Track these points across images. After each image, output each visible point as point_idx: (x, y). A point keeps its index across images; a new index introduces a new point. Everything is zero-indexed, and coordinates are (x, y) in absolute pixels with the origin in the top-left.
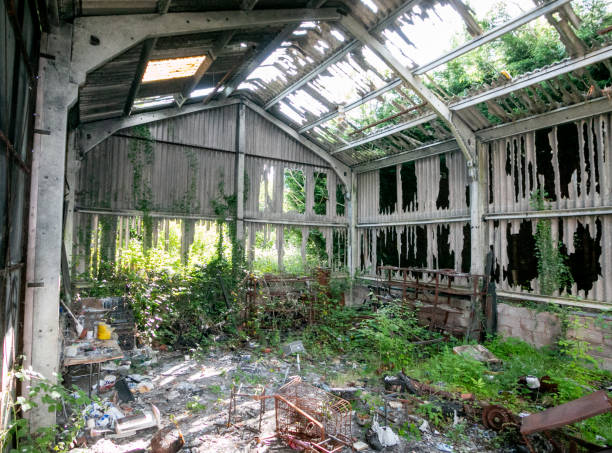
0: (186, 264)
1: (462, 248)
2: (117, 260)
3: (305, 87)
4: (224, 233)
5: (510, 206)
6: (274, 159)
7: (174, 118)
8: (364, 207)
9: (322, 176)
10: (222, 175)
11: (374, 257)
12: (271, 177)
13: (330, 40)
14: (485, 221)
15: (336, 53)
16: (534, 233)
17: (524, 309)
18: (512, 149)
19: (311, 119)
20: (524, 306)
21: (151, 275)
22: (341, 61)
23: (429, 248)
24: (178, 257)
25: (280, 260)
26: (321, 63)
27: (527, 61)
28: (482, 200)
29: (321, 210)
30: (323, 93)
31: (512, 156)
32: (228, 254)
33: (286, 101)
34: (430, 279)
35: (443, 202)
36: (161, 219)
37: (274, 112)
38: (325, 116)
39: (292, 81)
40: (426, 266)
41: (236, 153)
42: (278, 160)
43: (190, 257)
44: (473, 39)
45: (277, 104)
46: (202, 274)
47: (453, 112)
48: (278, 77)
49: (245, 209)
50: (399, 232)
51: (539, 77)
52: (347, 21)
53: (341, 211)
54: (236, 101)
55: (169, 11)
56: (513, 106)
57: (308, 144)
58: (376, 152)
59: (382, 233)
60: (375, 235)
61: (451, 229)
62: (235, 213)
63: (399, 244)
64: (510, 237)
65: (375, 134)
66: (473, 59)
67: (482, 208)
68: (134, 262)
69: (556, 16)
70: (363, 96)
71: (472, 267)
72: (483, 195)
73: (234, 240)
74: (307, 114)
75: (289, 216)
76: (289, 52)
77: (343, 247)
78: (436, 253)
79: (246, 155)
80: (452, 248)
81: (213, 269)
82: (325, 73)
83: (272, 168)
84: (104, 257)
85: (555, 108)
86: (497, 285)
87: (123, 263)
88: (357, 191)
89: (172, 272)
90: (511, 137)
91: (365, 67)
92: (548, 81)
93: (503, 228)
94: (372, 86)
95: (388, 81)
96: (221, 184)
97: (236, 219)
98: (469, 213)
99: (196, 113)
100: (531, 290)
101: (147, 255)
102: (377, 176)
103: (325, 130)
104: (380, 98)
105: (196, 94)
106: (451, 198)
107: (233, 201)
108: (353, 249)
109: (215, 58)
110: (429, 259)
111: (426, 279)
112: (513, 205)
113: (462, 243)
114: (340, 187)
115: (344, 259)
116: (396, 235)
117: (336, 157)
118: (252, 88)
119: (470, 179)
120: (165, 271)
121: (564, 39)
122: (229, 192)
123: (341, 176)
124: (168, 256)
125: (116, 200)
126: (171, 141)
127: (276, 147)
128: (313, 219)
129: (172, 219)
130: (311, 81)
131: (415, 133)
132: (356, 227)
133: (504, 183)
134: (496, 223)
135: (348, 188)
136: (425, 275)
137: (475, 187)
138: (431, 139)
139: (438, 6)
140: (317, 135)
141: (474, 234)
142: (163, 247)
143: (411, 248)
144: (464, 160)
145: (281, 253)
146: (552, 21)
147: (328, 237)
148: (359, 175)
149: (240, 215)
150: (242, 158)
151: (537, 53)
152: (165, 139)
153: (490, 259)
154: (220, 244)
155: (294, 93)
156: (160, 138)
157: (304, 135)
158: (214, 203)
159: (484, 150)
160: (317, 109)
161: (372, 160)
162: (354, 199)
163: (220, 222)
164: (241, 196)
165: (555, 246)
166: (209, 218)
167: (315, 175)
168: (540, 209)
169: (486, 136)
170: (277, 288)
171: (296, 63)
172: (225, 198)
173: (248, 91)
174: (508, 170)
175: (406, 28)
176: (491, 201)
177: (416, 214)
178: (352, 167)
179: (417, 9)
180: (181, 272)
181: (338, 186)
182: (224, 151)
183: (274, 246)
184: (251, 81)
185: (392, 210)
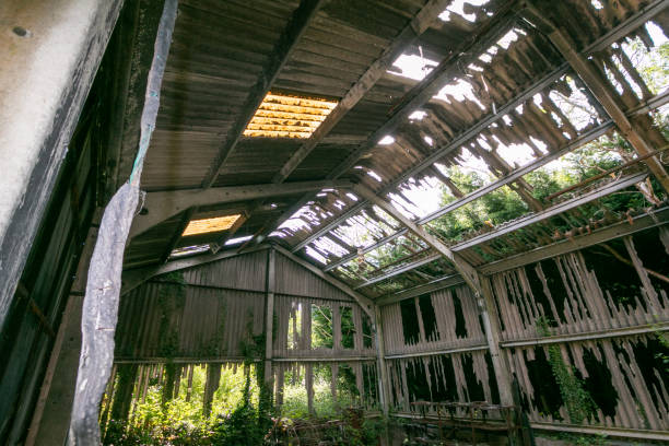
0: (208, 416)
1: (487, 378)
2: (130, 416)
3: (328, 235)
4: (251, 376)
5: (520, 333)
6: (302, 297)
7: (208, 264)
8: (389, 338)
9: (347, 309)
10: (252, 315)
11: (406, 390)
12: (299, 314)
13: (346, 200)
14: (502, 348)
15: (352, 210)
16: (548, 359)
17: (562, 442)
18: (509, 281)
19: (333, 259)
20: (560, 438)
21: (166, 433)
22: (356, 215)
23: (457, 379)
24: (200, 406)
25: (310, 402)
26: (341, 217)
27: (503, 212)
28: (495, 329)
29: (349, 344)
30: (344, 239)
31: (511, 287)
32: (255, 399)
33: (312, 245)
34: (464, 413)
35: (461, 331)
36: (185, 365)
37: (302, 255)
38: (346, 257)
39: (315, 230)
40: (457, 399)
41: (266, 293)
42: (305, 297)
43: (213, 407)
44: (457, 200)
45: (305, 248)
46: (225, 427)
47: (453, 252)
48: (304, 227)
49: (273, 349)
50: (426, 363)
51: (515, 225)
52: (358, 187)
53: (368, 343)
54: (266, 246)
55: (213, 187)
56: (501, 247)
57: (333, 281)
58: (394, 286)
59: (410, 364)
60: (404, 366)
61: (474, 358)
62: (264, 352)
63: (428, 375)
64: (528, 363)
65: (392, 272)
66: (462, 209)
67: (497, 336)
68: (149, 417)
69: (514, 184)
70: (378, 241)
71: (501, 398)
72: (494, 323)
73: (261, 383)
74: (331, 256)
75: (318, 352)
76: (312, 208)
77: (373, 380)
78: (465, 384)
79: (275, 295)
80: (478, 378)
81: (239, 419)
82: (344, 224)
83: (300, 306)
84: (116, 415)
85: (534, 248)
86: (530, 417)
87: (136, 420)
88: (381, 322)
89: (192, 426)
90: (506, 271)
91: (377, 219)
92: (522, 228)
93: (520, 354)
94: (384, 233)
95: (397, 229)
96: (250, 325)
97: (265, 359)
98: (486, 341)
99: (229, 258)
100: (561, 419)
101: (165, 408)
102: (398, 308)
103: (348, 268)
104: (392, 242)
105: (230, 242)
106: (467, 327)
107: (261, 341)
108: (383, 383)
109: (249, 216)
110: (459, 390)
111: (460, 414)
112: (523, 333)
113: (486, 371)
114: (365, 319)
115: (376, 396)
116: (423, 365)
117: (359, 291)
118: (281, 235)
119: (480, 309)
120: (183, 427)
121: (525, 199)
122: (257, 332)
123: (366, 309)
124: (189, 407)
125: (139, 347)
126: (203, 284)
127: (303, 285)
128: (341, 354)
129: (197, 365)
130: (333, 230)
131: (426, 269)
132: (385, 360)
133: (510, 312)
134: (513, 350)
135: (372, 320)
136: (458, 410)
137: (486, 315)
138: (441, 273)
139: (427, 178)
140: (340, 273)
141: (496, 361)
142: (184, 396)
143: (440, 378)
144: (471, 292)
145: (311, 392)
146: (513, 188)
147: (357, 370)
148: (382, 308)
149: (269, 355)
150: (271, 298)
151: (509, 207)
152: (198, 283)
153: (516, 388)
154: (247, 389)
155: (318, 239)
156: (193, 282)
157: (329, 273)
158: (242, 344)
159: (486, 282)
160: (339, 251)
161: (392, 293)
162: (379, 331)
163: (247, 365)
164: (269, 335)
165: (569, 371)
166: (236, 360)
167: (341, 308)
168: (547, 335)
169: (485, 270)
170: (307, 436)
171: (318, 216)
172: (254, 338)
173: (277, 237)
174: (510, 299)
175: (405, 192)
176: (503, 329)
177: (440, 344)
178: (375, 300)
179: (411, 180)
180: (202, 425)
181: (363, 319)
182: (254, 292)
183: (304, 382)
184: (281, 230)
185: (417, 340)
